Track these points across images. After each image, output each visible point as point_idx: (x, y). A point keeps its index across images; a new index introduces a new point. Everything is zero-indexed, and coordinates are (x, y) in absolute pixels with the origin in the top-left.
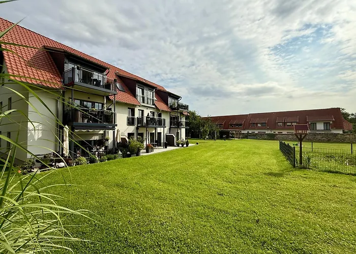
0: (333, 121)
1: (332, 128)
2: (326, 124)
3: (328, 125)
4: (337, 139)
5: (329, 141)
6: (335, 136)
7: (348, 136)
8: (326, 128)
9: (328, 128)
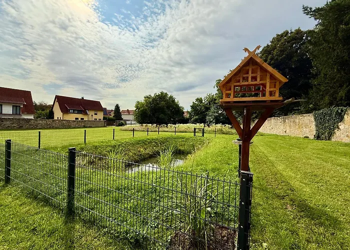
0: (24, 105)
1: (22, 113)
2: (15, 107)
3: (18, 108)
4: (30, 125)
5: (20, 128)
6: (28, 122)
7: (41, 122)
8: (14, 113)
9: (18, 112)
